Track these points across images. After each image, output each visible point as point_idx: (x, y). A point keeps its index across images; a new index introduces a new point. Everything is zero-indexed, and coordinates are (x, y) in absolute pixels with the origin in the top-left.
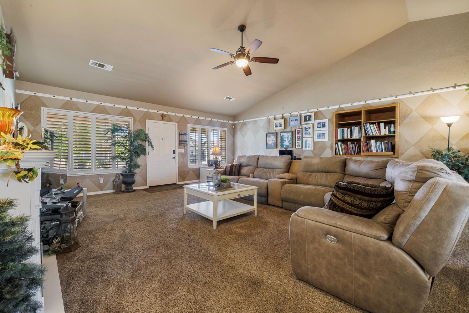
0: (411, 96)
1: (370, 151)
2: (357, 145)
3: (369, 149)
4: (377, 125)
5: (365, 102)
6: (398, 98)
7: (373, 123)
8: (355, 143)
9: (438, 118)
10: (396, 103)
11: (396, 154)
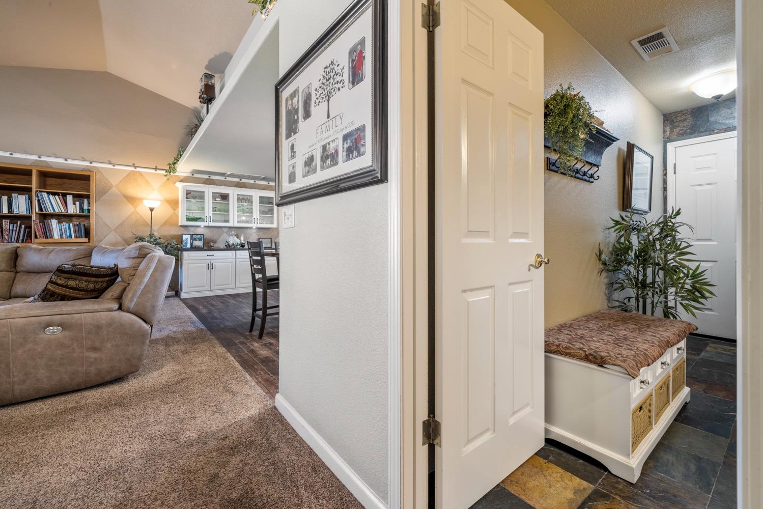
0: (110, 166)
1: (49, 236)
2: (23, 226)
3: (48, 233)
4: (61, 197)
5: (40, 157)
6: (94, 164)
7: (54, 194)
8: (19, 222)
9: (141, 199)
10: (90, 171)
11: (91, 241)
